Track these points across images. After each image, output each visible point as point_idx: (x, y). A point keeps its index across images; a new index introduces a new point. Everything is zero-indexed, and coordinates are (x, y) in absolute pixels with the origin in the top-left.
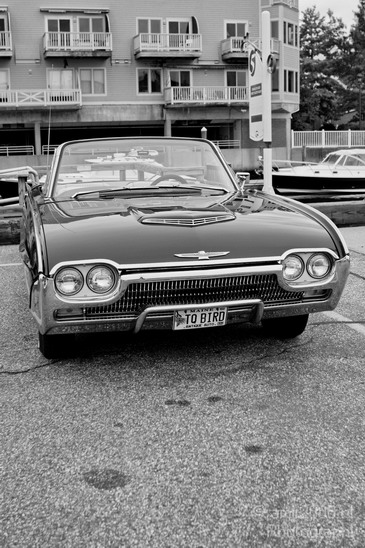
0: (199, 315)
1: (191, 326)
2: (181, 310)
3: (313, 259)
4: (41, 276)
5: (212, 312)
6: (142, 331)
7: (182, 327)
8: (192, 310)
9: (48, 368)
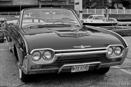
0: (80, 67)
1: (77, 71)
2: (74, 66)
3: (116, 48)
4: (28, 54)
5: (85, 66)
6: (61, 73)
7: (74, 71)
8: (78, 66)
9: (25, 85)
